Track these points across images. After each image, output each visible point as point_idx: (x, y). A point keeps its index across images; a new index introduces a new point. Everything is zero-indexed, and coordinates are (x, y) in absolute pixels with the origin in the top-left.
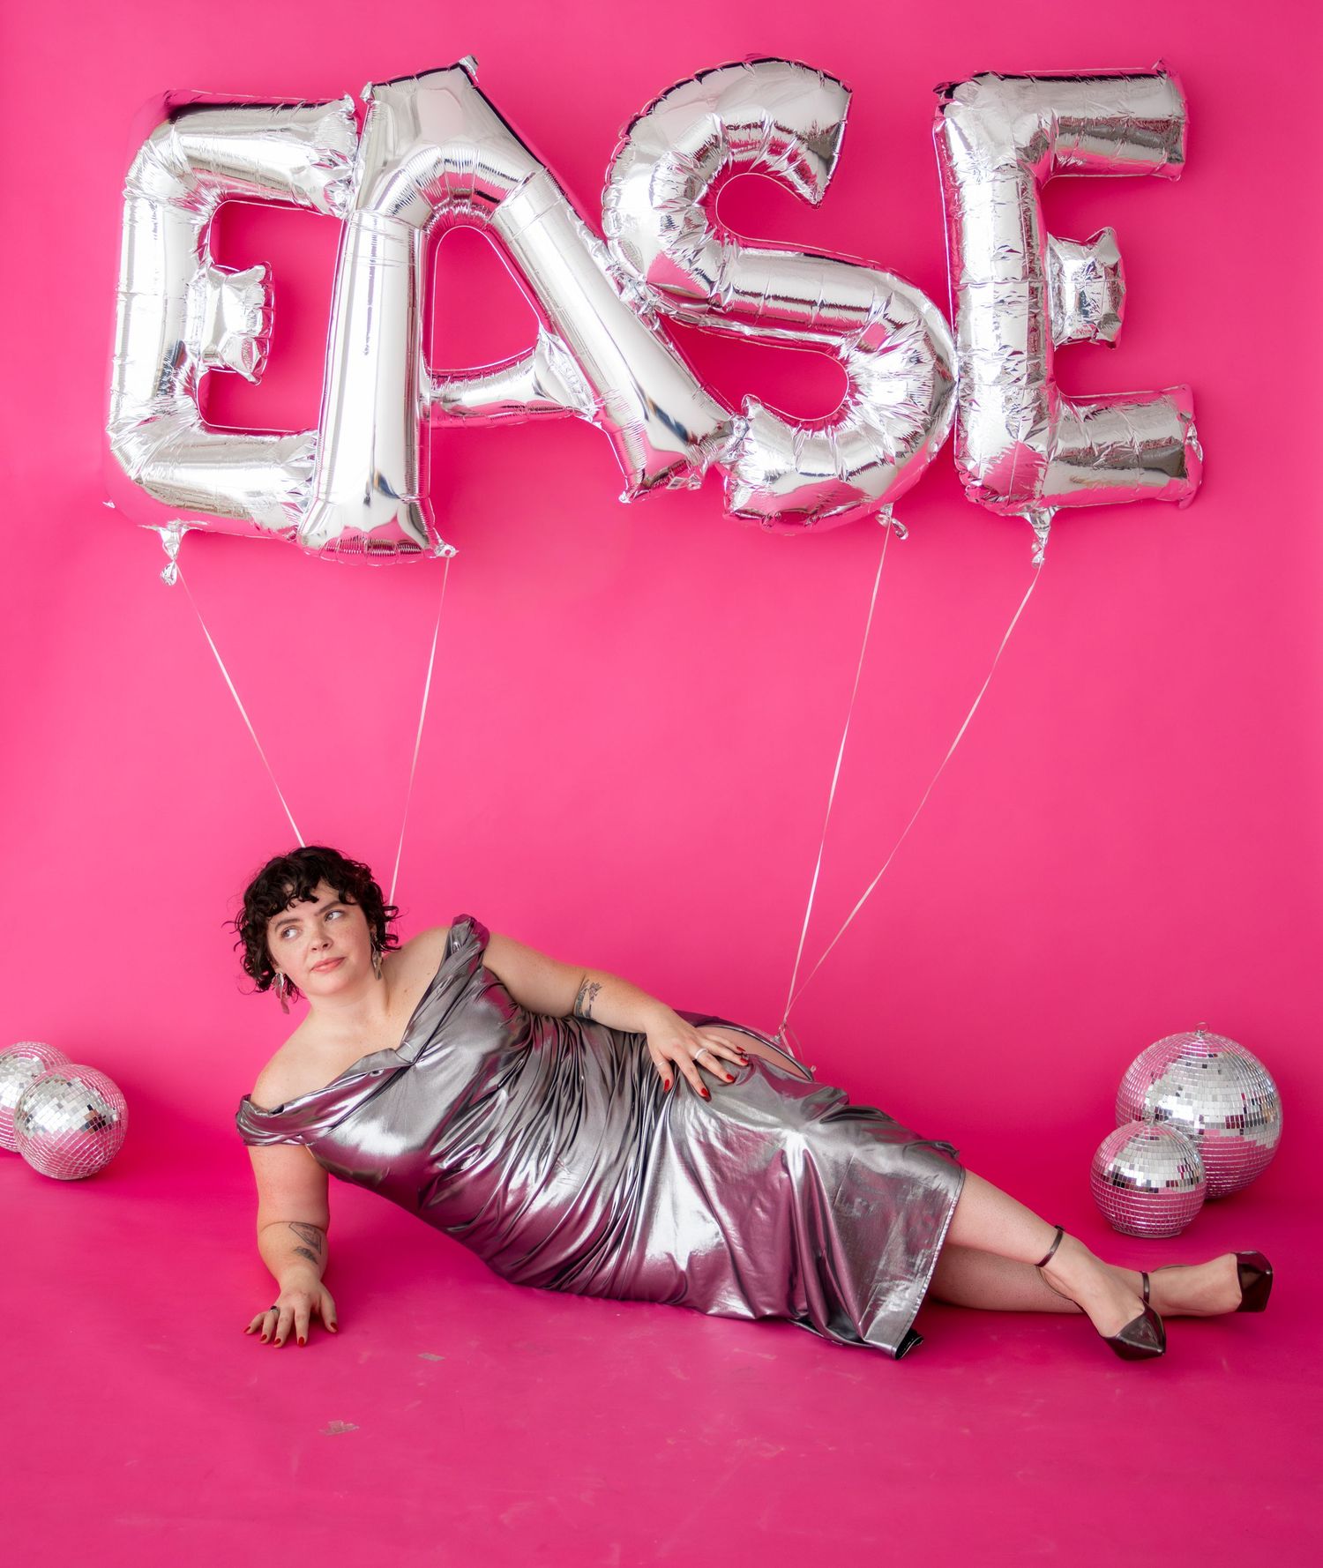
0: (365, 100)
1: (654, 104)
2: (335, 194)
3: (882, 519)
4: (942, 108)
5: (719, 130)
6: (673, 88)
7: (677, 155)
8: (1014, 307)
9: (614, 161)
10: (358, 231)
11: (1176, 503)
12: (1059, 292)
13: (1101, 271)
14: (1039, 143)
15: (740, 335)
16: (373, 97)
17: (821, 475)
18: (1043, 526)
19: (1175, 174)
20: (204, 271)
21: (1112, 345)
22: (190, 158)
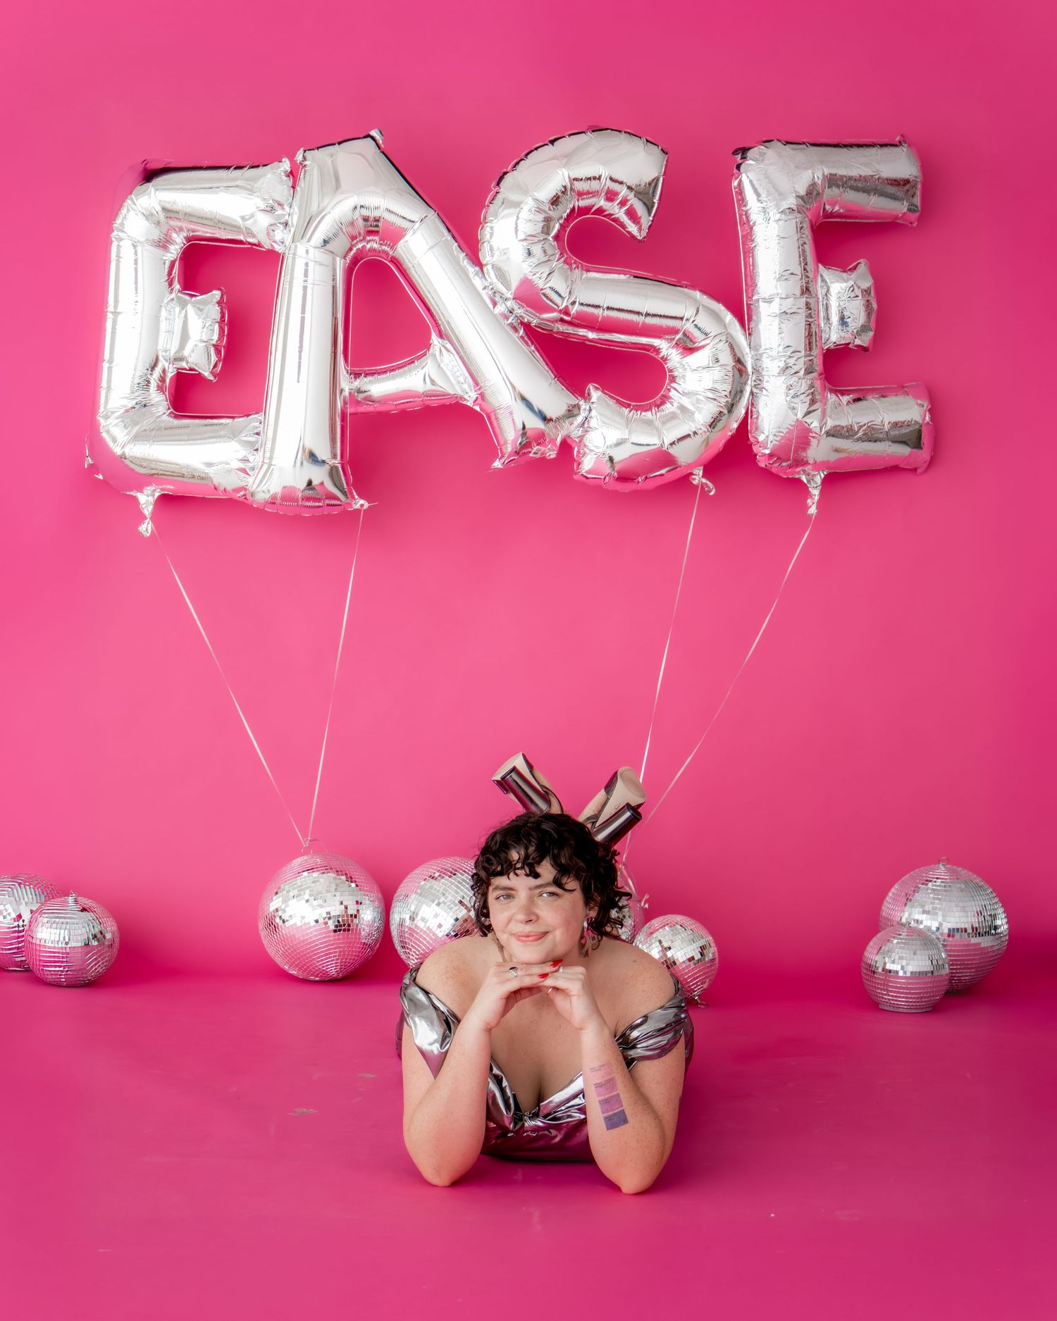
0: (298, 162)
1: (518, 163)
2: (276, 232)
3: (694, 479)
4: (738, 167)
5: (567, 181)
6: (532, 151)
7: (536, 200)
8: (795, 316)
9: (488, 206)
10: (294, 258)
11: (915, 470)
12: (827, 308)
13: (858, 292)
14: (812, 193)
15: (585, 338)
16: (305, 158)
17: (648, 445)
18: (815, 486)
19: (912, 220)
20: (173, 296)
21: (865, 349)
22: (164, 209)
